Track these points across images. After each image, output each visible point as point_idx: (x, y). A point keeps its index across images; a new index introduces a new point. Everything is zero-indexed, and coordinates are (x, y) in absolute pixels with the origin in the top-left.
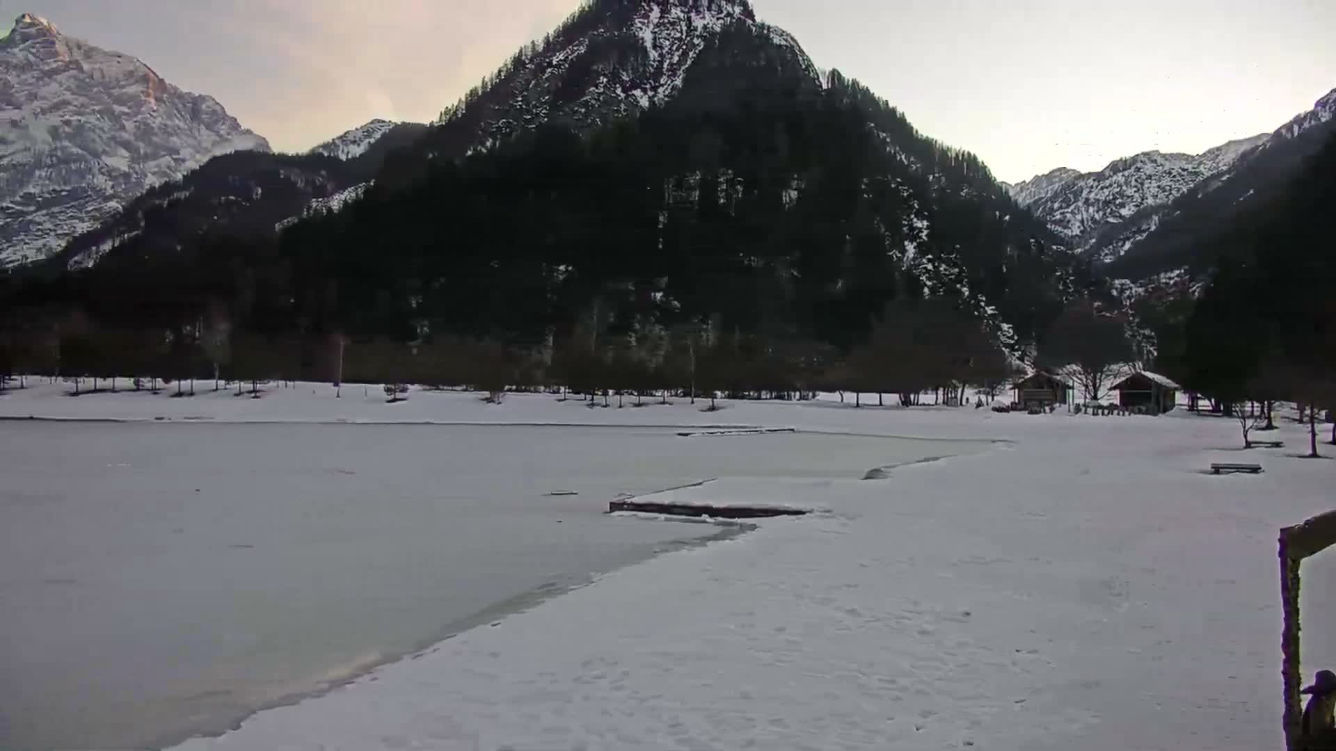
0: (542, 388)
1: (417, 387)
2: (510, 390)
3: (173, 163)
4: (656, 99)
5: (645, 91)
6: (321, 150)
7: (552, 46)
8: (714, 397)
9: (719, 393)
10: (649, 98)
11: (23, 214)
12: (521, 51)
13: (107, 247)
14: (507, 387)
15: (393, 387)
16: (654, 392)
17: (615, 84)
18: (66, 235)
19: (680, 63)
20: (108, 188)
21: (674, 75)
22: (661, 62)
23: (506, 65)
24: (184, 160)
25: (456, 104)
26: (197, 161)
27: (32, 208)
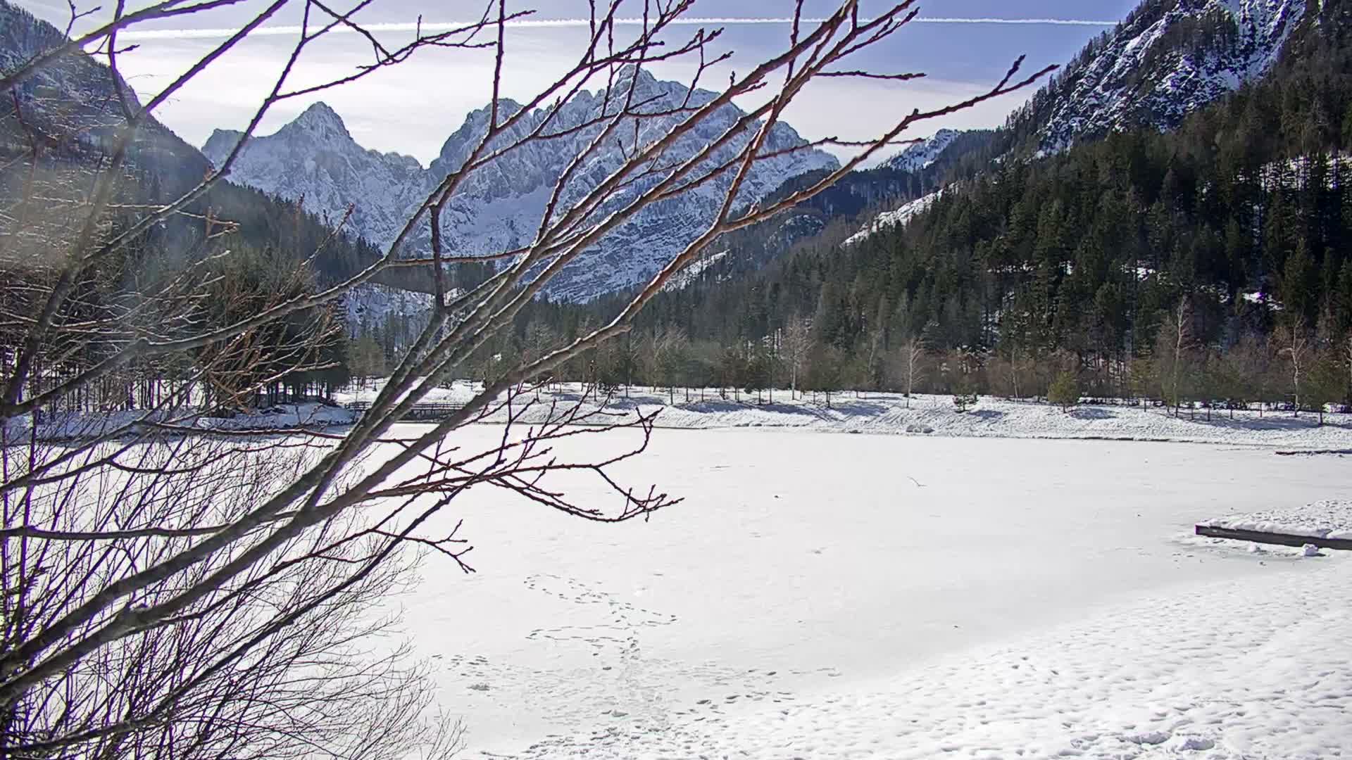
0: (1120, 401)
1: (987, 397)
2: (1085, 402)
3: (752, 188)
4: (1248, 79)
5: (1234, 70)
6: (889, 164)
7: (1123, 35)
8: (1322, 411)
9: (1328, 407)
10: (1239, 77)
11: (628, 242)
12: (1091, 43)
13: (695, 269)
14: (1081, 399)
15: (962, 398)
16: (1249, 405)
17: (1198, 67)
18: (664, 259)
19: (1275, 35)
20: (697, 215)
21: (1269, 48)
22: (1252, 36)
23: (1075, 60)
24: (762, 184)
25: (1023, 106)
26: (773, 184)
27: (635, 237)
